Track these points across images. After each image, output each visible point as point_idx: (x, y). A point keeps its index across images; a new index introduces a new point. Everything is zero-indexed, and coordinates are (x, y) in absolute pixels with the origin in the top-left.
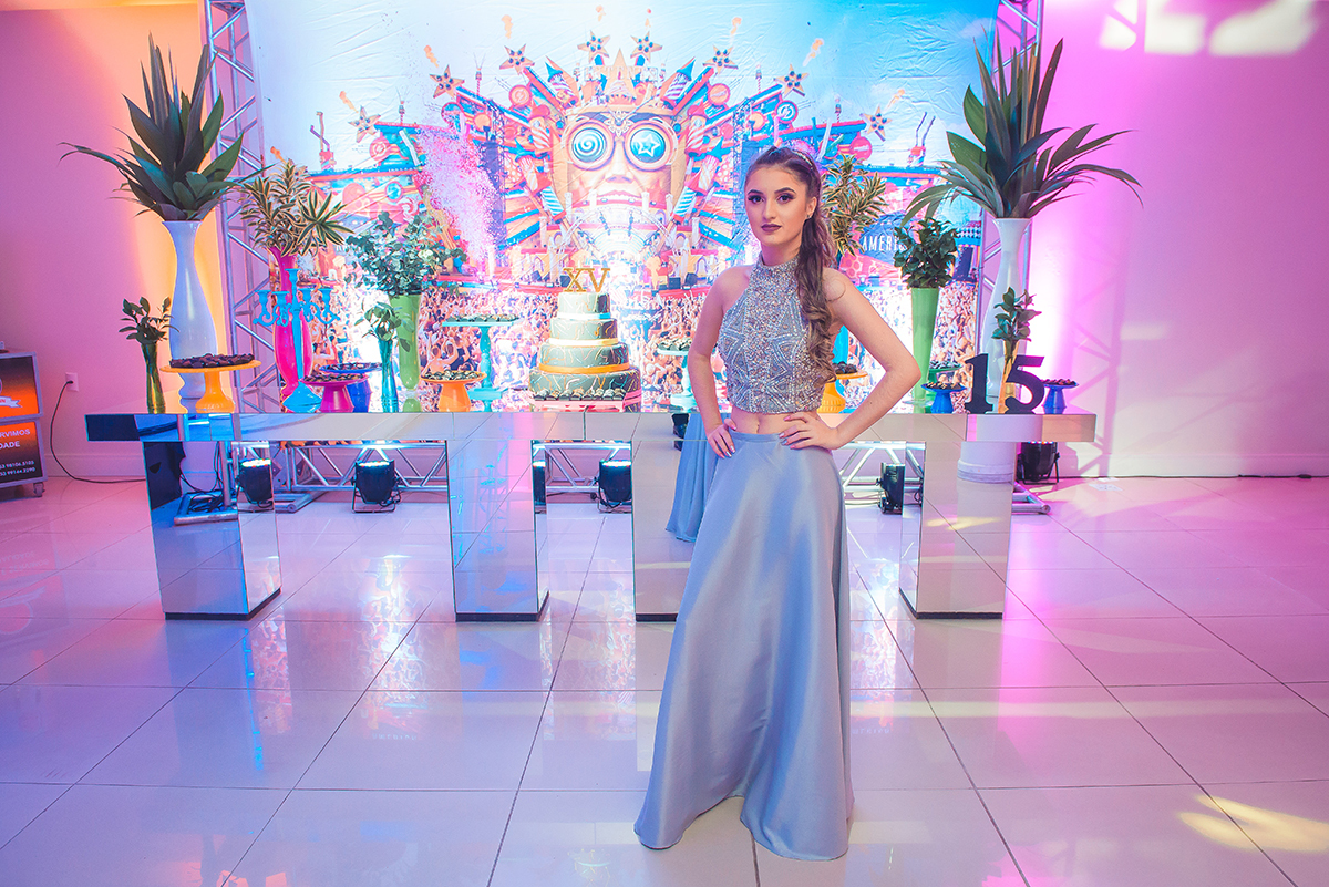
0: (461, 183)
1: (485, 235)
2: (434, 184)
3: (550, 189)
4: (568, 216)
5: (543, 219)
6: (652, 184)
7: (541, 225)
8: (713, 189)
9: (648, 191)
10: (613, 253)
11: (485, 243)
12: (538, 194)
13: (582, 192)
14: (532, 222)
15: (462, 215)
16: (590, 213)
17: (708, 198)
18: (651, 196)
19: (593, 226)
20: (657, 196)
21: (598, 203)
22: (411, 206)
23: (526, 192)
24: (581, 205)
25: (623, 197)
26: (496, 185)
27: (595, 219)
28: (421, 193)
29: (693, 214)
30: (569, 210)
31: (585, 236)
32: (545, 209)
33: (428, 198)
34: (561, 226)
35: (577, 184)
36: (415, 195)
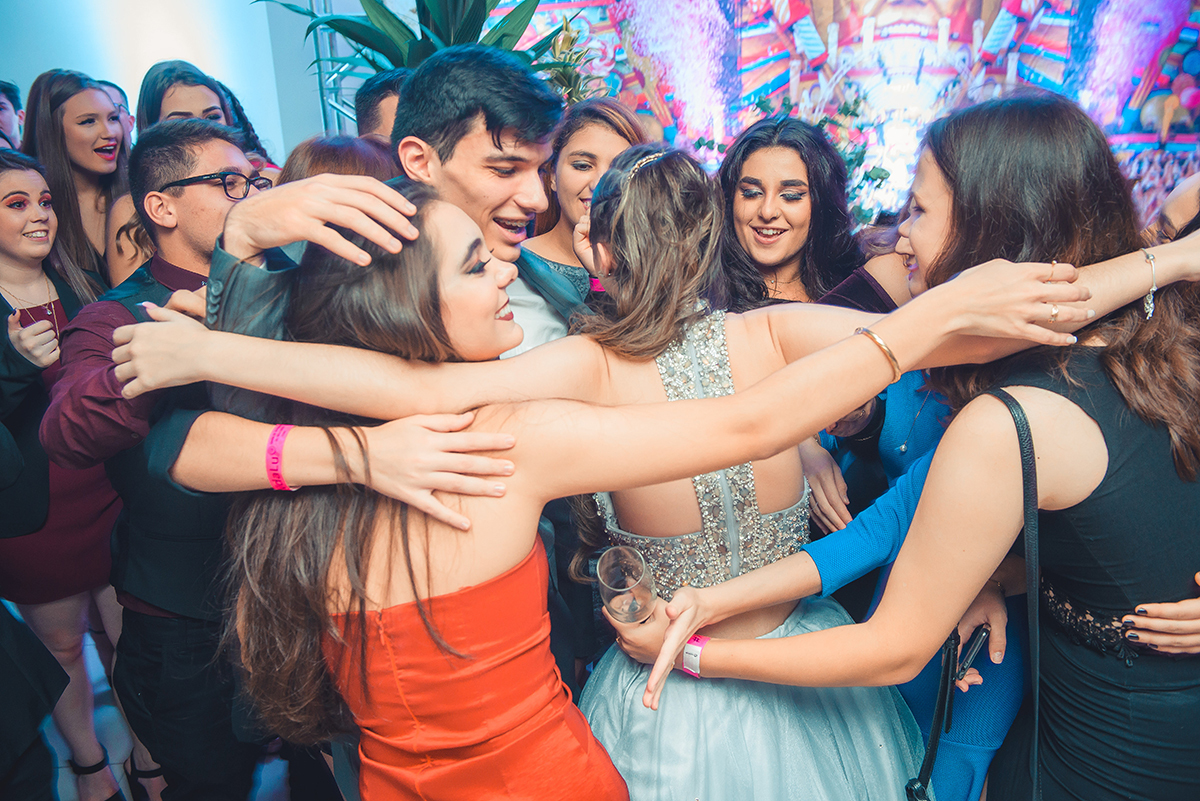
0: (677, 15)
1: (712, 91)
2: (638, 19)
3: (807, 21)
4: (831, 60)
5: (795, 64)
6: (955, 7)
7: (792, 73)
8: (1042, 12)
9: (949, 17)
10: (893, 111)
11: (710, 102)
12: (788, 29)
13: (853, 22)
14: (780, 70)
15: (677, 63)
16: (863, 54)
17: (1034, 25)
18: (953, 26)
19: (867, 72)
20: (960, 25)
21: (877, 38)
22: (604, 53)
23: (772, 26)
24: (851, 41)
25: (912, 29)
26: (729, 17)
27: (869, 62)
28: (620, 33)
29: (1010, 50)
30: (833, 50)
31: (854, 88)
32: (799, 50)
33: (629, 38)
34: (821, 75)
35: (847, 12)
36: (610, 36)
